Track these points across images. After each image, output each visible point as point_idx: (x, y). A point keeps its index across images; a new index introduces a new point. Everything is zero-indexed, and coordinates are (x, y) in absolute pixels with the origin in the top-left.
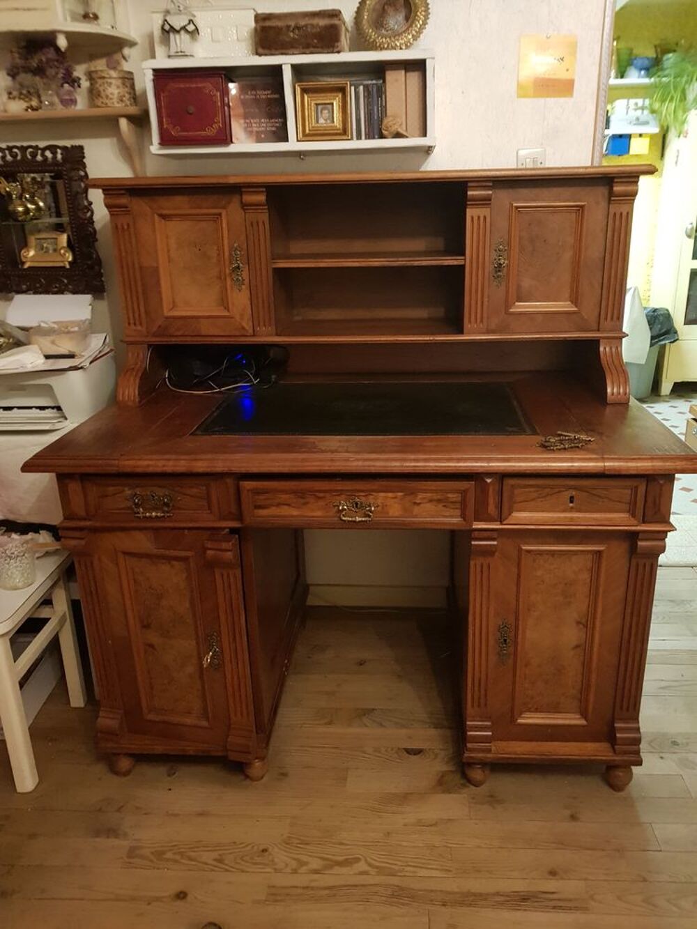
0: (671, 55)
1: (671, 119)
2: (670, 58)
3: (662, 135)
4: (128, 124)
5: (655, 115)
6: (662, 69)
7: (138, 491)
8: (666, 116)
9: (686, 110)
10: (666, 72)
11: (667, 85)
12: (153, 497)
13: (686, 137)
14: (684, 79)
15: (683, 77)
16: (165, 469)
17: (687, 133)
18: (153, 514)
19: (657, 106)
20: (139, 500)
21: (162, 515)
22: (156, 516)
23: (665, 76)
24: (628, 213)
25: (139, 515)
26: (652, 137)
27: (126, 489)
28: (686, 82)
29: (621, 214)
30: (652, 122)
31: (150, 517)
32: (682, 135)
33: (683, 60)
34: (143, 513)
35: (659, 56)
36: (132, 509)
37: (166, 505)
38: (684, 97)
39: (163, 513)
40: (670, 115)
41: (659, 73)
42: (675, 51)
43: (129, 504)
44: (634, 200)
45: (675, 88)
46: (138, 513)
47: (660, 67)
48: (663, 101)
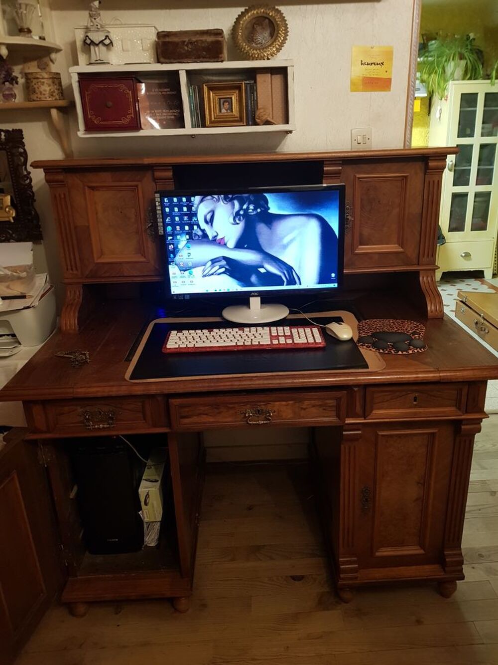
0: (433, 42)
1: (436, 87)
2: (433, 44)
3: (429, 97)
4: (57, 113)
5: (424, 84)
6: (430, 52)
7: (88, 409)
8: (432, 85)
9: (446, 81)
10: (432, 53)
11: (433, 62)
12: (100, 412)
13: (446, 100)
14: (444, 59)
15: (443, 57)
16: (111, 393)
17: (447, 97)
18: (101, 426)
19: (425, 77)
20: (89, 416)
21: (108, 426)
22: (104, 427)
23: (431, 56)
24: (438, 181)
25: (89, 427)
26: (422, 99)
27: (79, 408)
28: (446, 61)
29: (434, 182)
30: (422, 89)
31: (99, 428)
32: (443, 98)
33: (442, 45)
34: (92, 426)
35: (425, 42)
36: (84, 423)
37: (112, 419)
38: (444, 71)
39: (109, 424)
40: (435, 85)
41: (427, 54)
42: (435, 39)
43: (82, 419)
44: (443, 172)
45: (438, 66)
46: (89, 426)
47: (427, 49)
48: (430, 74)
